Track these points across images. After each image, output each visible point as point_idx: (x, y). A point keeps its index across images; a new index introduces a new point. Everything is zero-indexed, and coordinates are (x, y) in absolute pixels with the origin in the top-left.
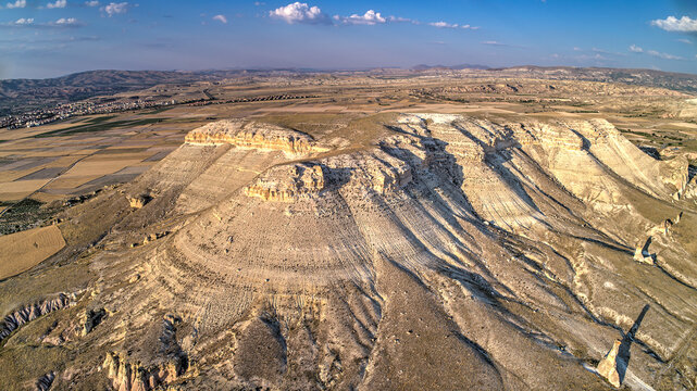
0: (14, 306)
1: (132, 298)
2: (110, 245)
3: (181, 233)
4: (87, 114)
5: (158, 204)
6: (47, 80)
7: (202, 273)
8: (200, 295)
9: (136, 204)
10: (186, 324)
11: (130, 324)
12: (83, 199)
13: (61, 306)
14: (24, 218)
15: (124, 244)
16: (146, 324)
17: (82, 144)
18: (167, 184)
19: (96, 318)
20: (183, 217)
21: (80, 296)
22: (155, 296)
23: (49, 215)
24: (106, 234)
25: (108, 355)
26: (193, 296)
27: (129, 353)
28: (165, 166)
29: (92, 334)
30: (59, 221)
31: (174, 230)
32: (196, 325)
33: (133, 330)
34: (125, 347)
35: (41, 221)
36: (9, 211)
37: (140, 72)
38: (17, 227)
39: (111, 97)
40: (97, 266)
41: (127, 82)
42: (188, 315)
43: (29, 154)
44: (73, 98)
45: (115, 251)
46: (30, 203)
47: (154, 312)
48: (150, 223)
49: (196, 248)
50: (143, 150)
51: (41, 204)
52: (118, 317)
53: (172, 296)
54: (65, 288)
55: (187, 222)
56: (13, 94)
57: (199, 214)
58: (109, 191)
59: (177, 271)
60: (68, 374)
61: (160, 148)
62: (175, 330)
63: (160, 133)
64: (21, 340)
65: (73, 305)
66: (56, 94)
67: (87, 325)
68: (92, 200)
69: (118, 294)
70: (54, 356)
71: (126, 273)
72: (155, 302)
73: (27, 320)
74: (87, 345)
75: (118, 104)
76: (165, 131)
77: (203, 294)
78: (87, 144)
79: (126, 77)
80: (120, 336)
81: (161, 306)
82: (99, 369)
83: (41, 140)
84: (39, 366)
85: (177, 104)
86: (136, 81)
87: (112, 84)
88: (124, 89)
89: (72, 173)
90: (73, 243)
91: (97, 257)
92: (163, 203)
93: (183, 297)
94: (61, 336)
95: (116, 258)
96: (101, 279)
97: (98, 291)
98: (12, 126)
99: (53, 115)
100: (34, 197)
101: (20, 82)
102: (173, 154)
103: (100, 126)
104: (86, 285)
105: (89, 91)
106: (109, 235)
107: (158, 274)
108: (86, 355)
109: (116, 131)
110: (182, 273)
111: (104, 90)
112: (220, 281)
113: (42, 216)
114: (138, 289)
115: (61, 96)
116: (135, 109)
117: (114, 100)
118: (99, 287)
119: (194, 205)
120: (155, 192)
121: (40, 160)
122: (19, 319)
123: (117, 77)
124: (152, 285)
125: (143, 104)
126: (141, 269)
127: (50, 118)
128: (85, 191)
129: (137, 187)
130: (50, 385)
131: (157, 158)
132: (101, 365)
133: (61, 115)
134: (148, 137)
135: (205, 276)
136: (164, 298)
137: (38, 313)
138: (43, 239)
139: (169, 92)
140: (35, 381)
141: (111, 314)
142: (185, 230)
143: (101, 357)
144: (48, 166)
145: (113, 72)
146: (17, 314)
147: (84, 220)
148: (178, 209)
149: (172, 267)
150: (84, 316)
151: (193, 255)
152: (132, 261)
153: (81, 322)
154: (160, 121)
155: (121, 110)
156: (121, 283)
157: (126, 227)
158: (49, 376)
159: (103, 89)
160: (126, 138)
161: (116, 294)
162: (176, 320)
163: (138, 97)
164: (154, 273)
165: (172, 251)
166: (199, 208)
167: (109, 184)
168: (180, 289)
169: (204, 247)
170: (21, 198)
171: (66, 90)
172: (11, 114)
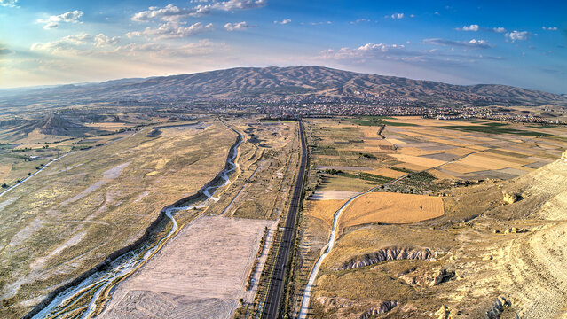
0: (389, 245)
1: (480, 273)
2: (478, 225)
3: (537, 235)
4: (485, 118)
5: (526, 204)
6: (457, 86)
7: (543, 273)
8: (534, 291)
9: (508, 199)
10: (513, 310)
11: (470, 292)
12: (467, 184)
13: (423, 257)
14: (419, 185)
15: (489, 229)
16: (482, 297)
17: (476, 141)
18: (538, 190)
19: (446, 277)
20: (543, 221)
21: (441, 256)
22: (498, 278)
23: (439, 188)
24: (477, 216)
25: (442, 308)
26: (527, 290)
27: (459, 313)
28: (540, 174)
29: (438, 287)
30: (444, 195)
31: (532, 230)
32: (520, 314)
33: (470, 297)
34: (458, 307)
35: (430, 191)
36: (409, 177)
37: (533, 92)
38: (412, 190)
39: (507, 108)
40: (462, 238)
41: (522, 98)
42: (517, 303)
43: (434, 139)
44: (476, 104)
45: (480, 231)
46: (426, 175)
47: (492, 289)
48: (515, 218)
49: (545, 251)
50: (526, 157)
51: (434, 178)
52: (462, 282)
53: (511, 283)
54: (432, 246)
55: (545, 227)
56: (430, 93)
57: (558, 223)
58: (489, 183)
59: (524, 264)
60: (407, 308)
61: (539, 159)
62: (502, 311)
63: (541, 146)
64: (384, 270)
65: (433, 260)
66: (463, 98)
67: (437, 279)
68: (474, 187)
69: (470, 265)
70: (403, 291)
71: (483, 252)
72: (496, 282)
73: (395, 258)
74: (431, 293)
75: (512, 115)
76: (546, 145)
77: (537, 291)
78: (482, 142)
79: (521, 94)
80: (458, 298)
81: (499, 288)
82: (431, 314)
83: (445, 131)
84: (389, 293)
85: (560, 124)
86: (529, 99)
87: (510, 98)
88: (518, 103)
89: (464, 161)
90: (449, 214)
91: (465, 231)
92: (531, 205)
93: (520, 288)
94: (414, 279)
95: (479, 237)
96: (461, 249)
97: (456, 258)
98: (425, 116)
99: (458, 114)
100: (431, 172)
101: (436, 84)
102: (549, 166)
103: (494, 129)
104: (448, 249)
105: (490, 100)
106: (480, 218)
107: (507, 261)
108: (426, 301)
109: (506, 136)
110: (526, 268)
111: (502, 102)
112: (555, 285)
113: (432, 188)
114: (487, 267)
115: (467, 101)
116: (524, 121)
117: (509, 111)
118: (458, 254)
119: (555, 213)
120: (526, 194)
121: (441, 146)
122: (389, 255)
123: (514, 93)
124: (499, 268)
125: (532, 119)
126: (495, 252)
127: (455, 115)
128: (471, 178)
129: (513, 186)
130: (390, 309)
131: (534, 166)
132: (434, 312)
133: (465, 115)
134: (531, 147)
135: (544, 277)
136: (505, 282)
137: (405, 256)
138: (428, 205)
139: (555, 112)
140: (381, 302)
141: (459, 279)
142: (542, 233)
143: (436, 307)
144: (447, 152)
145: (511, 88)
146: (389, 251)
147: (464, 199)
148: (541, 213)
149: (520, 260)
150: (437, 272)
151: (541, 255)
152: (491, 243)
153: (434, 275)
154: (544, 135)
155: (513, 120)
156: (475, 257)
157: (495, 216)
158: (393, 303)
159: (501, 100)
160: (513, 144)
161: (469, 264)
162: (506, 303)
163: (528, 112)
164: (504, 260)
165: (525, 246)
166: (559, 218)
167: (491, 177)
168: (520, 279)
169: (552, 251)
170: (420, 170)
171: (472, 96)
172: (426, 107)
